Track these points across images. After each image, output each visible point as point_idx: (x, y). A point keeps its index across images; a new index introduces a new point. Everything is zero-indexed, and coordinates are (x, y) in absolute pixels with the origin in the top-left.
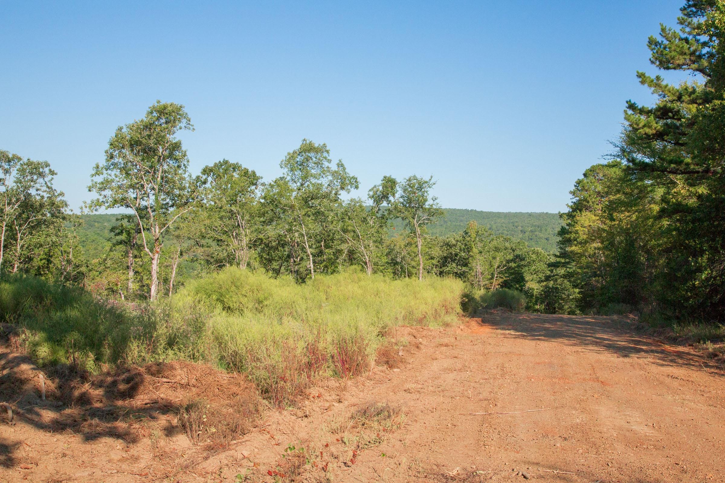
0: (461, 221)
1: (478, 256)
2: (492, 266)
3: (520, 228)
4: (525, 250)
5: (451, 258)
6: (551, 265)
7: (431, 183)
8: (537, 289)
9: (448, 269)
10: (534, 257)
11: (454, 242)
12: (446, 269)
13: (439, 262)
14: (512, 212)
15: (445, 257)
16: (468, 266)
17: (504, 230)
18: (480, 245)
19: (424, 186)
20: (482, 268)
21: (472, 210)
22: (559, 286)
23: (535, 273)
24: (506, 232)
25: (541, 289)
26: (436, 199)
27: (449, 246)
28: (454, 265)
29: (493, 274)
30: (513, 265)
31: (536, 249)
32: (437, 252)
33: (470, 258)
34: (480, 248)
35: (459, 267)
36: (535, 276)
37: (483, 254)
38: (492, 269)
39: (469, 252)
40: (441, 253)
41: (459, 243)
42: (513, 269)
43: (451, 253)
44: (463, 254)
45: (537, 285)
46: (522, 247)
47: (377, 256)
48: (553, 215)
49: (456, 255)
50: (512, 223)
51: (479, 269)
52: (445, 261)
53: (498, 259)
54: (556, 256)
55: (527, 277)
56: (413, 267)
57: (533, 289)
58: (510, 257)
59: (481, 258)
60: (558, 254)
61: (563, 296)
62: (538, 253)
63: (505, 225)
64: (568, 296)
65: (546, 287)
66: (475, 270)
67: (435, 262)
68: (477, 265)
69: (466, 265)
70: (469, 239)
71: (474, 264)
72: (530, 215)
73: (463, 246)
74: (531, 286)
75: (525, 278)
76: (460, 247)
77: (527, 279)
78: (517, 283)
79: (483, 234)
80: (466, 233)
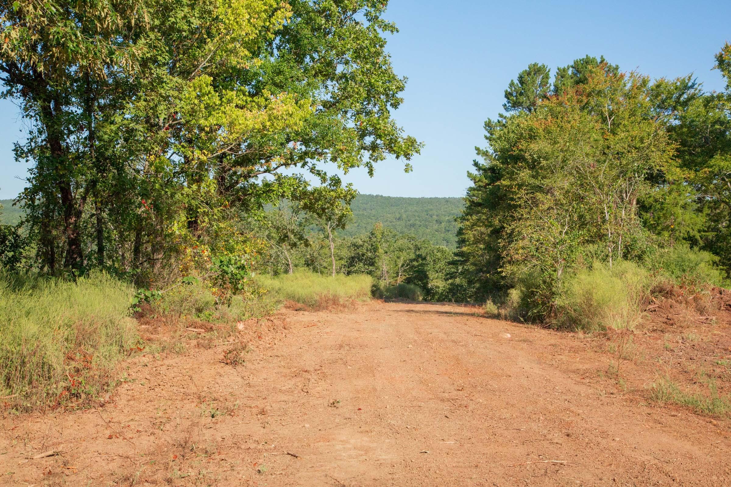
0: (365, 209)
1: (384, 256)
2: (396, 265)
3: (435, 217)
4: (430, 248)
5: (358, 259)
6: (451, 263)
8: (442, 287)
9: (355, 269)
10: (439, 255)
11: (361, 243)
12: (353, 269)
13: (347, 262)
14: (426, 197)
15: (353, 258)
16: (374, 265)
17: (416, 220)
18: (385, 245)
20: (388, 267)
21: (377, 196)
23: (440, 271)
24: (419, 223)
25: (447, 286)
27: (357, 246)
28: (361, 265)
29: (397, 273)
30: (415, 263)
32: (346, 253)
33: (377, 258)
34: (385, 249)
35: (366, 267)
36: (440, 274)
37: (389, 253)
38: (397, 268)
39: (375, 252)
40: (349, 254)
41: (366, 244)
42: (416, 267)
43: (358, 254)
44: (370, 254)
45: (443, 282)
46: (426, 246)
47: (296, 259)
49: (363, 255)
50: (426, 211)
51: (385, 268)
52: (352, 261)
53: (402, 258)
55: (432, 275)
56: (325, 268)
57: (439, 287)
58: (413, 256)
59: (386, 258)
60: (456, 252)
63: (417, 214)
65: (452, 284)
66: (381, 269)
67: (343, 262)
68: (383, 264)
69: (372, 264)
70: (375, 239)
71: (380, 264)
73: (370, 247)
74: (436, 284)
75: (430, 276)
76: (367, 247)
77: (431, 277)
78: (420, 280)
79: (388, 235)
80: (372, 234)
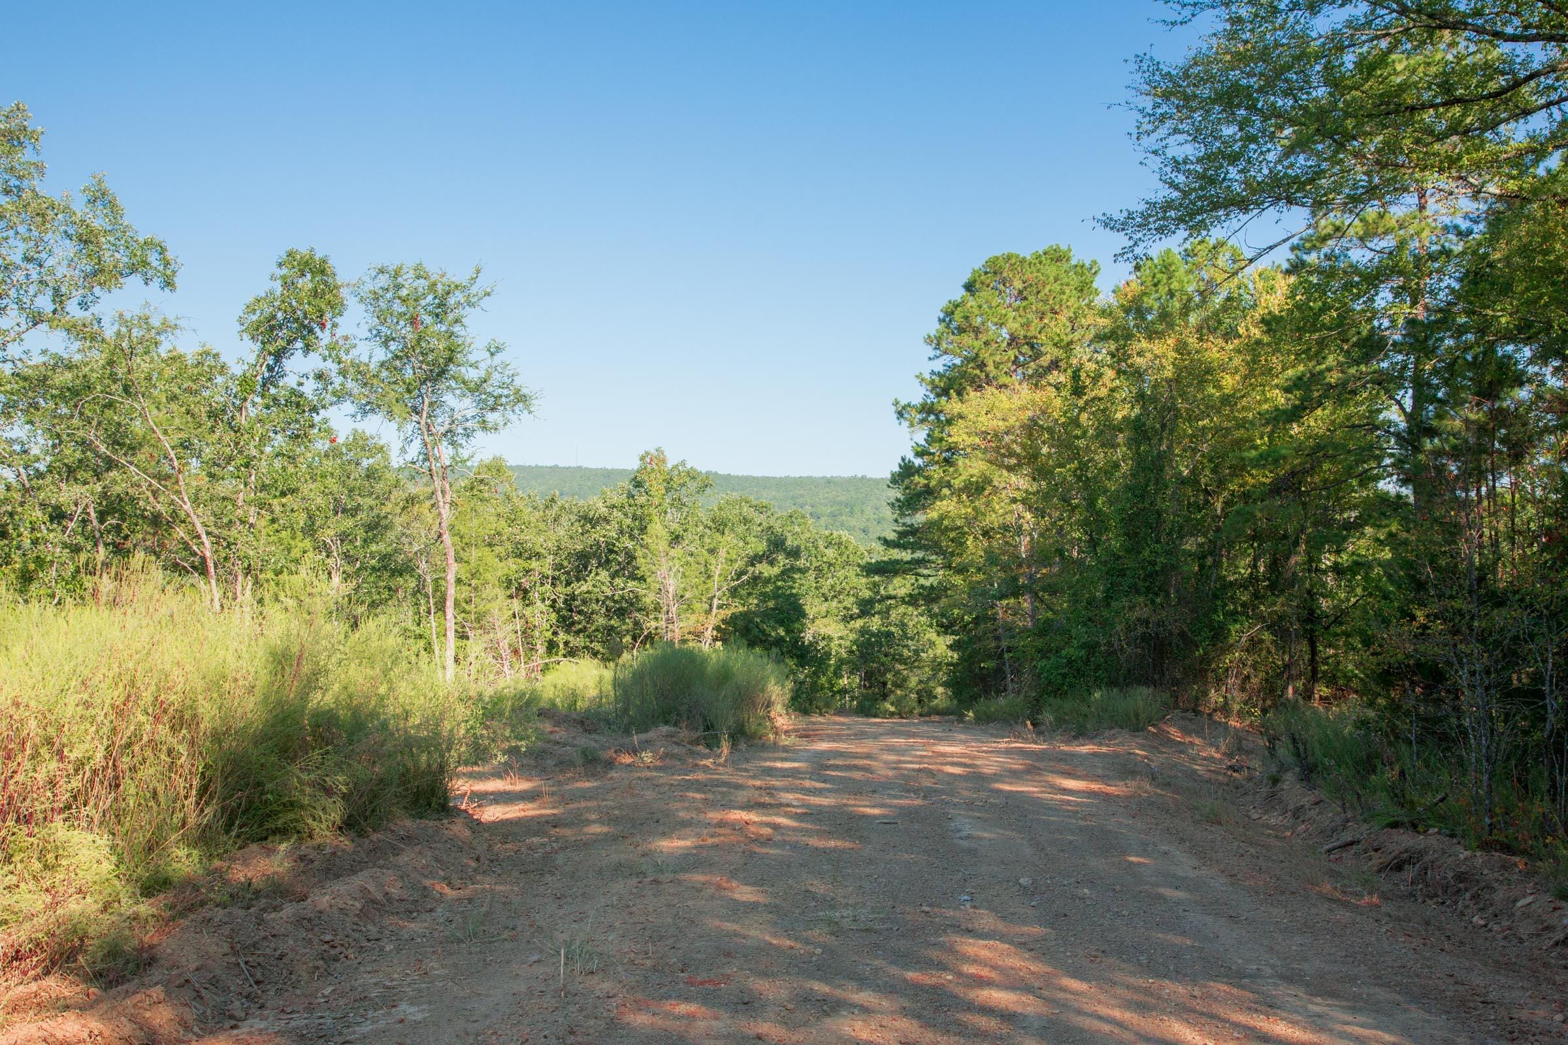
2: (706, 576)
3: (808, 508)
4: (808, 535)
5: (597, 557)
6: (871, 569)
7: (474, 290)
8: (841, 638)
10: (831, 553)
11: (603, 511)
13: (560, 567)
15: (580, 555)
16: (640, 577)
18: (673, 515)
19: (452, 301)
22: (893, 629)
23: (834, 597)
25: (853, 636)
26: (498, 349)
27: (590, 520)
28: (604, 575)
29: (710, 600)
30: (766, 570)
31: (835, 534)
34: (674, 526)
35: (618, 581)
36: (834, 603)
37: (684, 542)
38: (708, 584)
39: (642, 534)
40: (569, 543)
41: (616, 513)
42: (768, 581)
43: (596, 543)
44: (629, 544)
45: (842, 626)
46: (797, 529)
48: (877, 482)
49: (610, 547)
51: (672, 585)
53: (723, 553)
54: (887, 543)
55: (812, 606)
57: (830, 639)
58: (758, 546)
59: (676, 553)
60: (892, 536)
61: (906, 653)
62: (840, 544)
64: (916, 652)
65: (863, 631)
68: (666, 572)
69: (635, 573)
70: (642, 500)
72: (829, 482)
73: (629, 521)
74: (823, 631)
75: (807, 608)
76: (620, 523)
77: (810, 611)
78: (781, 623)
79: (683, 485)
80: (638, 484)
